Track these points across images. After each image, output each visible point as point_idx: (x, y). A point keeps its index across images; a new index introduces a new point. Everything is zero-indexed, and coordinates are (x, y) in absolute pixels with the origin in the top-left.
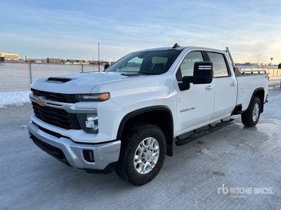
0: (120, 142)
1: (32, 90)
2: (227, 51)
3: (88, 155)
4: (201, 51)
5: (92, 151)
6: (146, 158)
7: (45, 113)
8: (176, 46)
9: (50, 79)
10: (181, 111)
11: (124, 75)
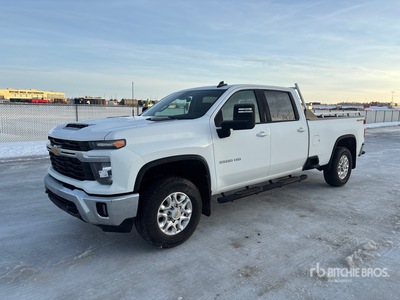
0: (138, 195)
1: (49, 138)
2: (296, 88)
3: (101, 208)
4: (254, 90)
5: (105, 204)
6: (173, 216)
7: (60, 164)
8: (222, 84)
9: (69, 126)
10: (221, 162)
11: (149, 119)
